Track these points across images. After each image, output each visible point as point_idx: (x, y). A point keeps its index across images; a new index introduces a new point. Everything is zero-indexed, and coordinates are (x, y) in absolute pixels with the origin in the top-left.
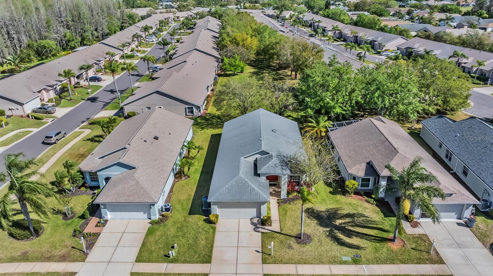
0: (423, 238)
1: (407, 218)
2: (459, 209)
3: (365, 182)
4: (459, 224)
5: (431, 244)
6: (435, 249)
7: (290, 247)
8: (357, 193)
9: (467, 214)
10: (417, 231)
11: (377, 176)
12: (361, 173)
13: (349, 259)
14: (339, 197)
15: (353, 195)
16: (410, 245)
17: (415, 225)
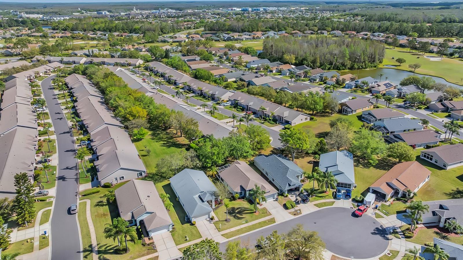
0: (265, 208)
1: (258, 203)
2: (273, 196)
3: (241, 193)
4: (274, 201)
5: (267, 210)
6: (268, 211)
7: (225, 224)
8: (239, 198)
9: (276, 197)
10: (262, 207)
11: (245, 191)
12: (239, 191)
13: (244, 222)
14: (233, 202)
15: (238, 200)
16: (261, 212)
17: (261, 205)
